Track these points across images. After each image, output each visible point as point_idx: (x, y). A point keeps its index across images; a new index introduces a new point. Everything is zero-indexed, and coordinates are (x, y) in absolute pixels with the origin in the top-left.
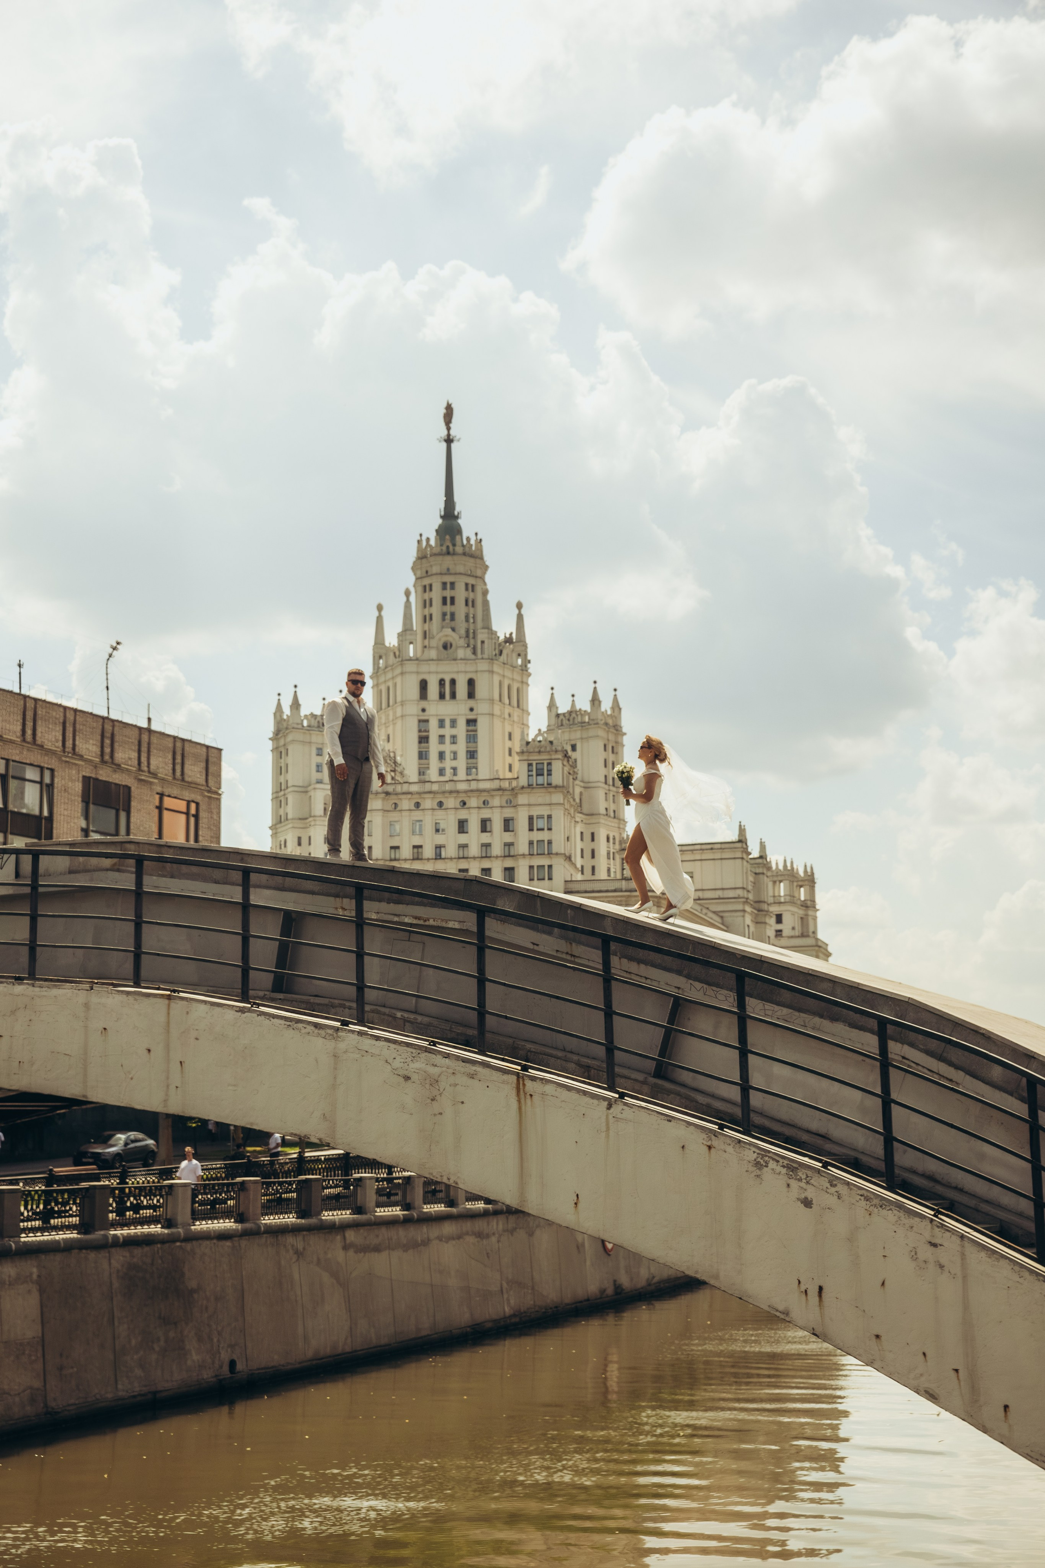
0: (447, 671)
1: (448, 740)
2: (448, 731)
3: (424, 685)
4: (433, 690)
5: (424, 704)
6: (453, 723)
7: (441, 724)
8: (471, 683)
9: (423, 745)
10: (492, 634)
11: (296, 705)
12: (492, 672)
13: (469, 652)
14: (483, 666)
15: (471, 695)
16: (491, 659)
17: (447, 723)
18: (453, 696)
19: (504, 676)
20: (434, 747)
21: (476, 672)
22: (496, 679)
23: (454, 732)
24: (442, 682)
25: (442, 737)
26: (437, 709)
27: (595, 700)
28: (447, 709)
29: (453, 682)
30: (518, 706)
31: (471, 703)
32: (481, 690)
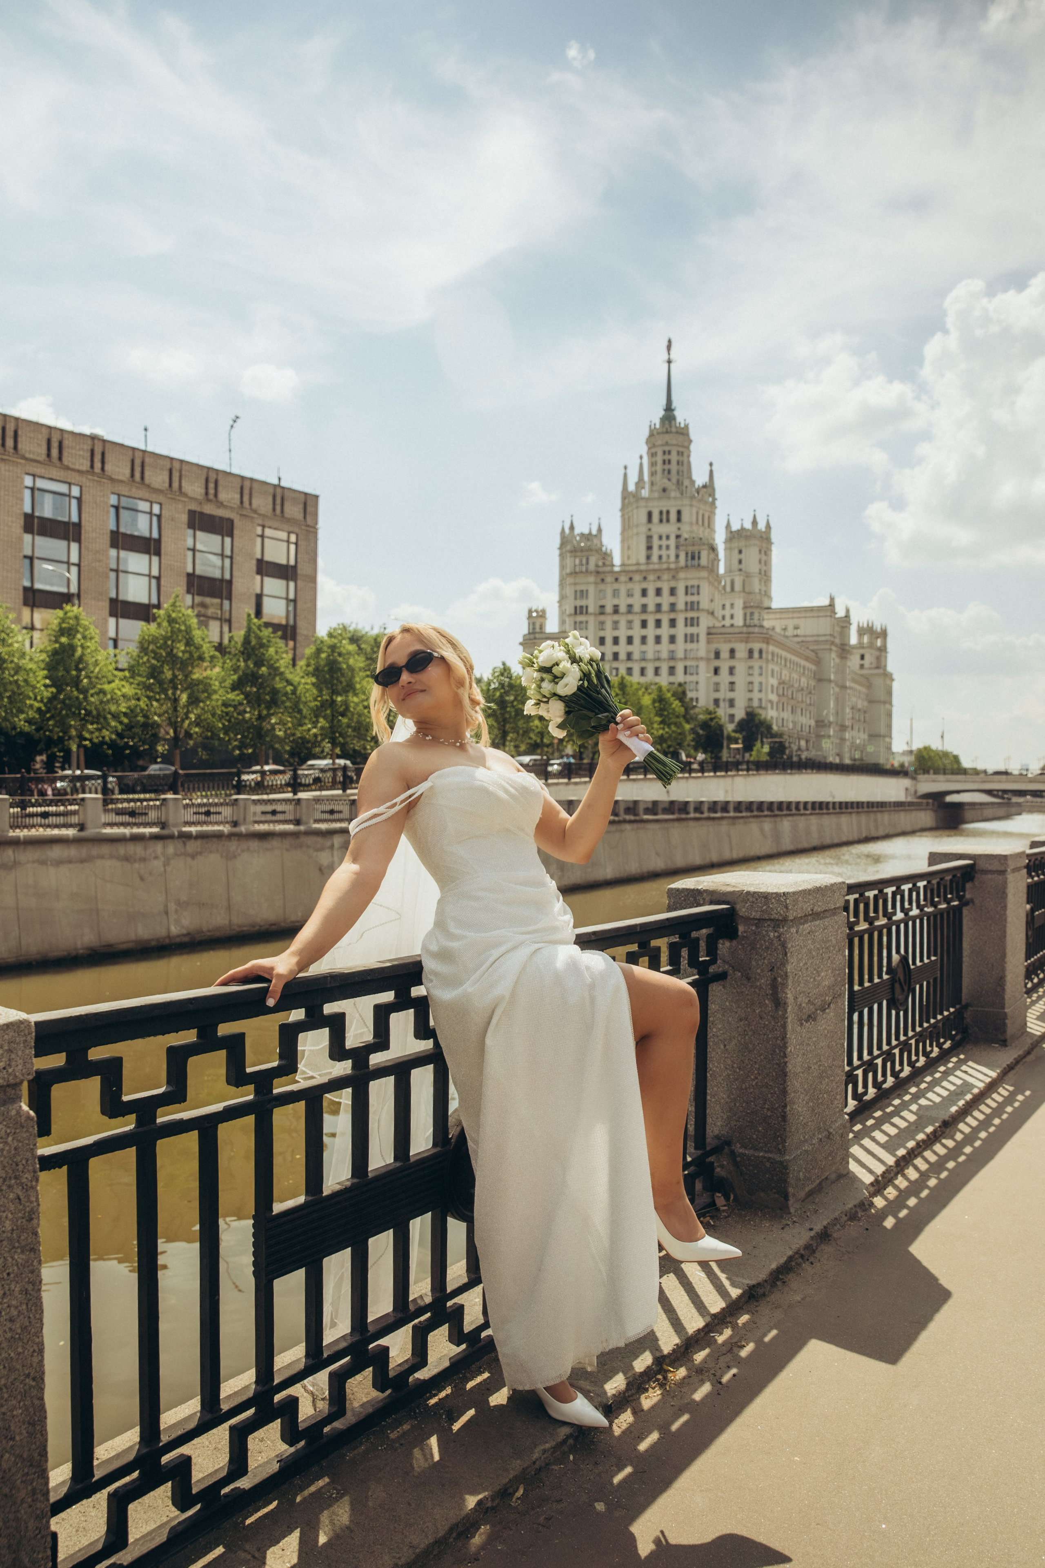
0: (664, 505)
1: (664, 547)
2: (664, 542)
3: (650, 515)
4: (656, 517)
5: (650, 526)
6: (668, 537)
7: (660, 538)
8: (679, 513)
9: (649, 552)
10: (693, 482)
11: (572, 528)
12: (691, 506)
13: (678, 494)
14: (687, 502)
15: (679, 520)
16: (692, 498)
17: (664, 538)
18: (668, 521)
19: (699, 508)
20: (655, 552)
21: (682, 505)
22: (694, 510)
23: (668, 542)
24: (661, 513)
25: (660, 547)
26: (658, 529)
27: (755, 522)
28: (664, 529)
29: (668, 512)
30: (709, 526)
31: (679, 525)
32: (685, 517)
